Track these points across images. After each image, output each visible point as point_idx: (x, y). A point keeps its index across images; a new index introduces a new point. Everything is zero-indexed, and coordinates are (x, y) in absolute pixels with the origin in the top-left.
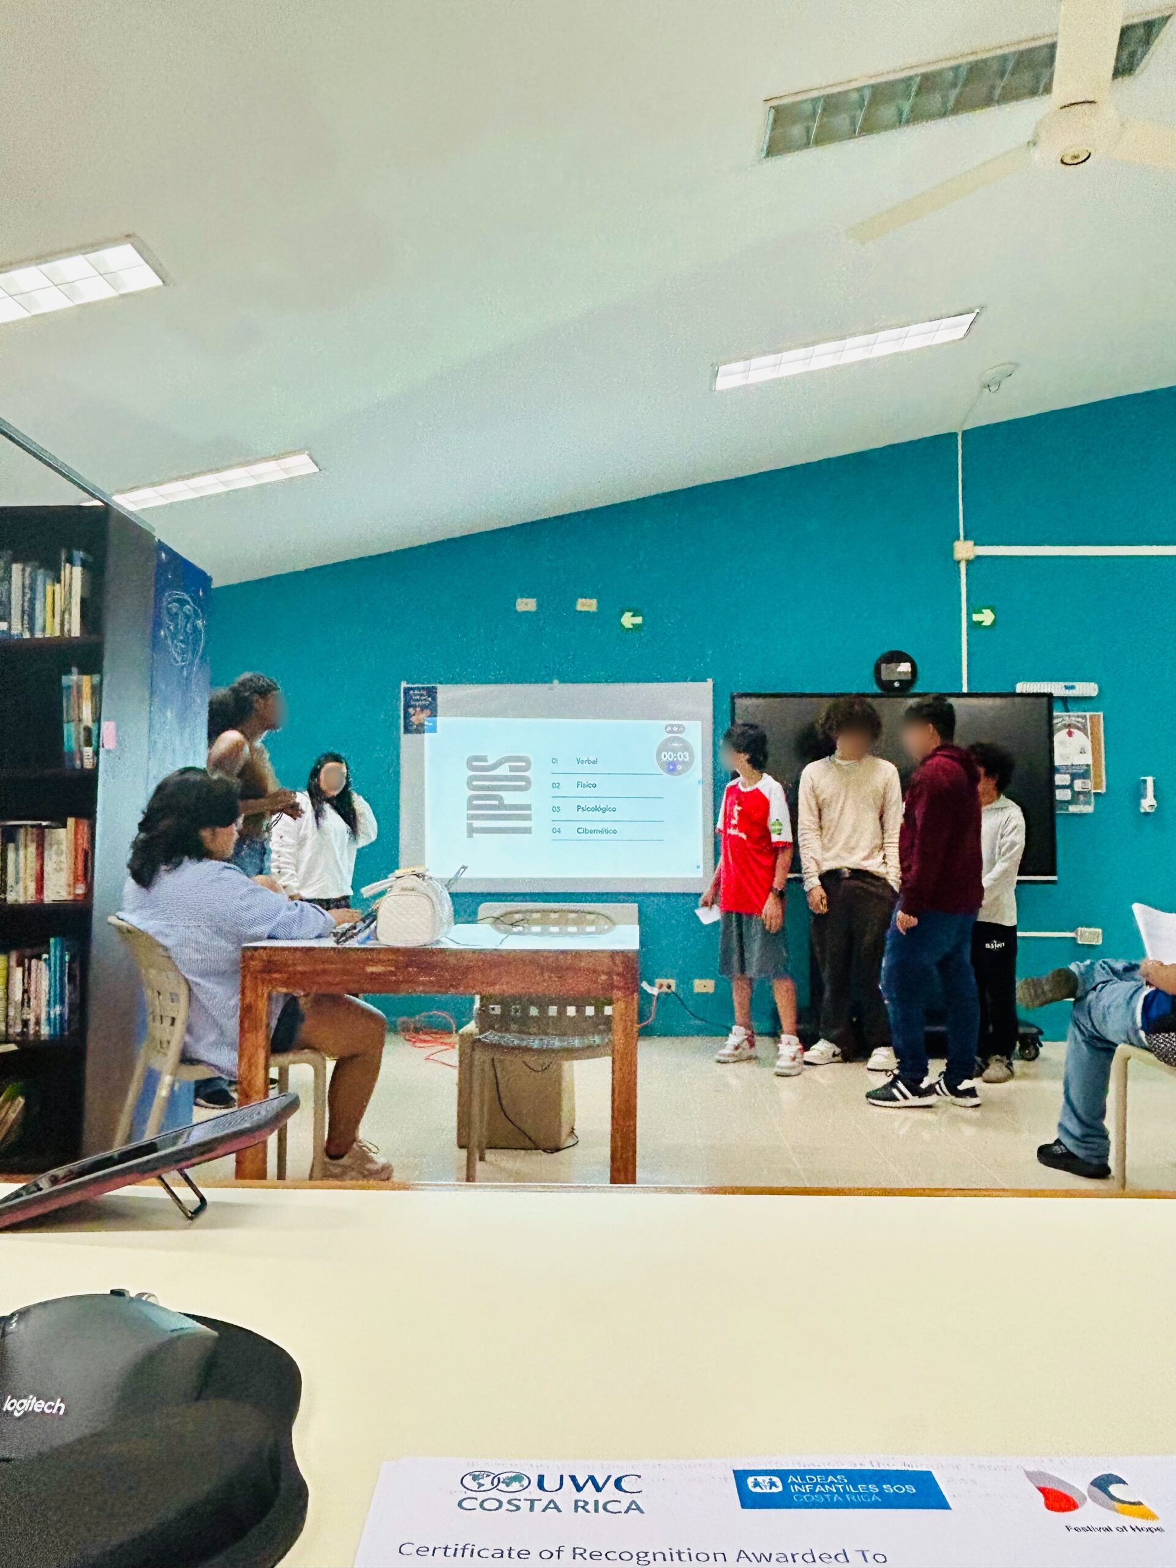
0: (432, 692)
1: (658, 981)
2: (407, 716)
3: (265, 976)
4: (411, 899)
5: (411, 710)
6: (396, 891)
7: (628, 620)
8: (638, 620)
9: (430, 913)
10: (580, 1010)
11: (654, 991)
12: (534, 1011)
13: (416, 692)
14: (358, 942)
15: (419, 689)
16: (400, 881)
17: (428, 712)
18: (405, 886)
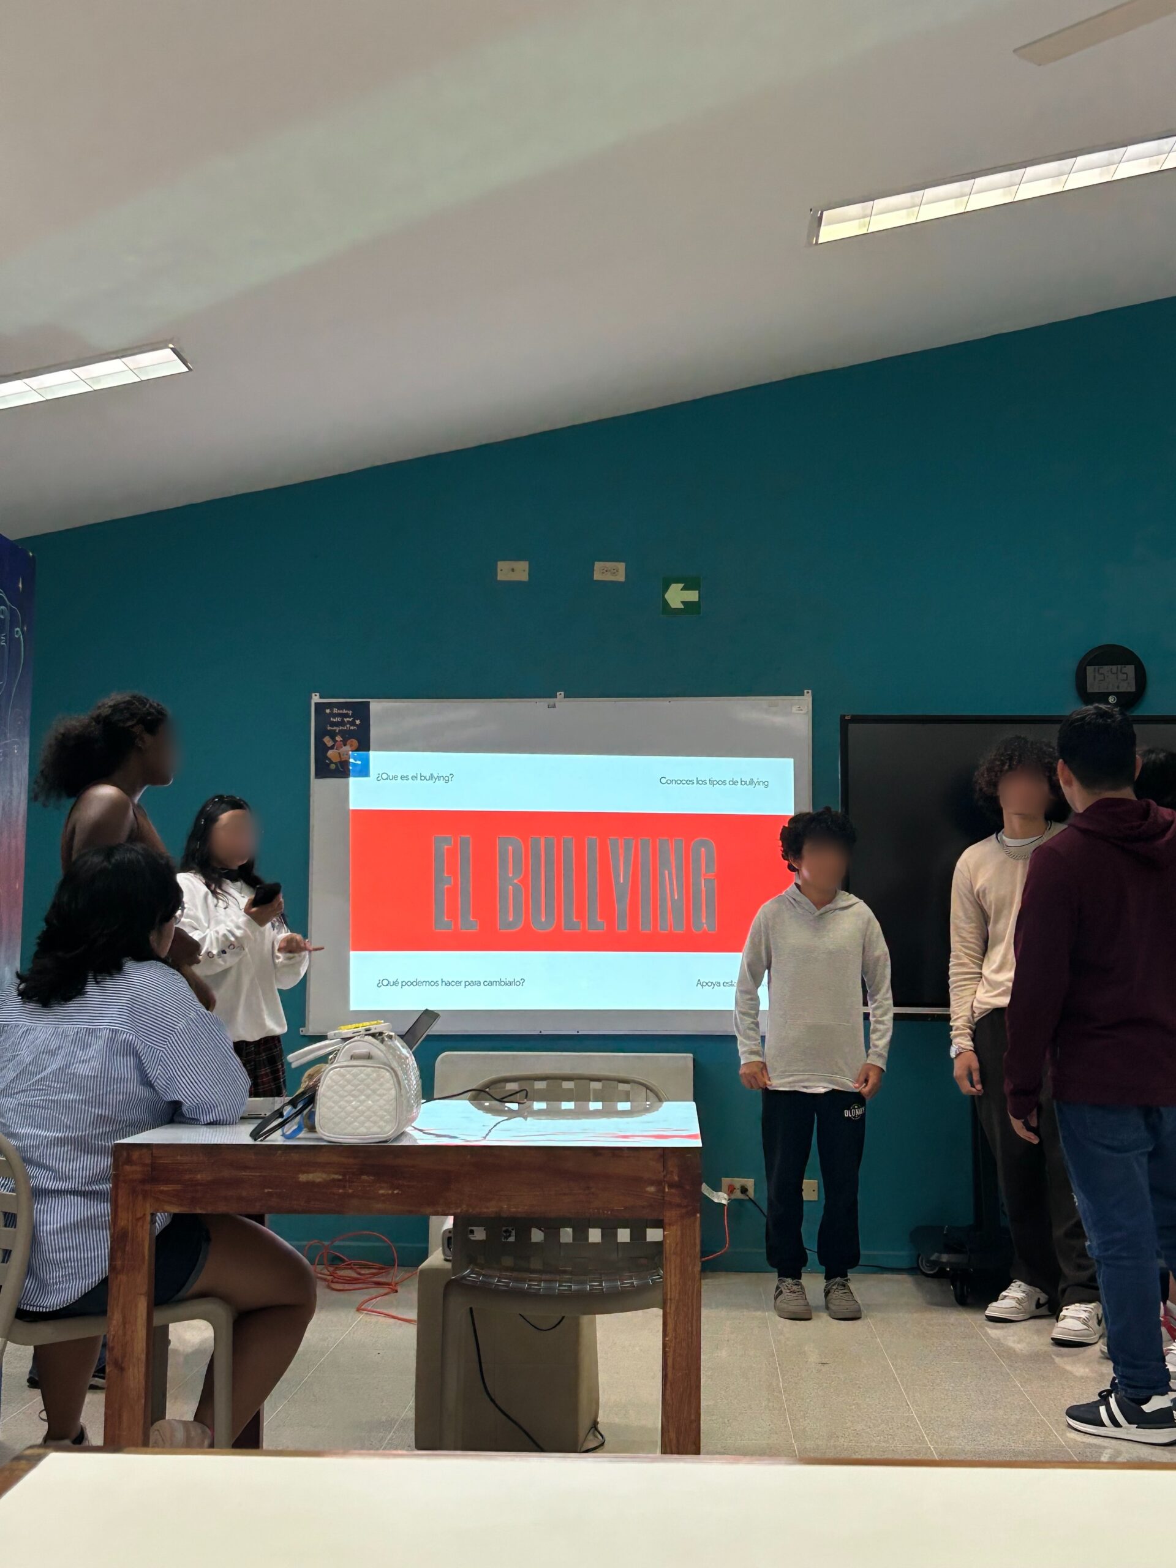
0: (362, 712)
1: (726, 1181)
2: (321, 749)
3: (148, 1187)
4: (365, 1071)
5: (327, 741)
6: (342, 1060)
7: (677, 596)
8: (693, 596)
9: (393, 1092)
10: (609, 1233)
11: (721, 1198)
12: (537, 1236)
13: (335, 711)
14: (283, 1135)
15: (340, 706)
16: (348, 1046)
17: (355, 742)
18: (357, 1051)
